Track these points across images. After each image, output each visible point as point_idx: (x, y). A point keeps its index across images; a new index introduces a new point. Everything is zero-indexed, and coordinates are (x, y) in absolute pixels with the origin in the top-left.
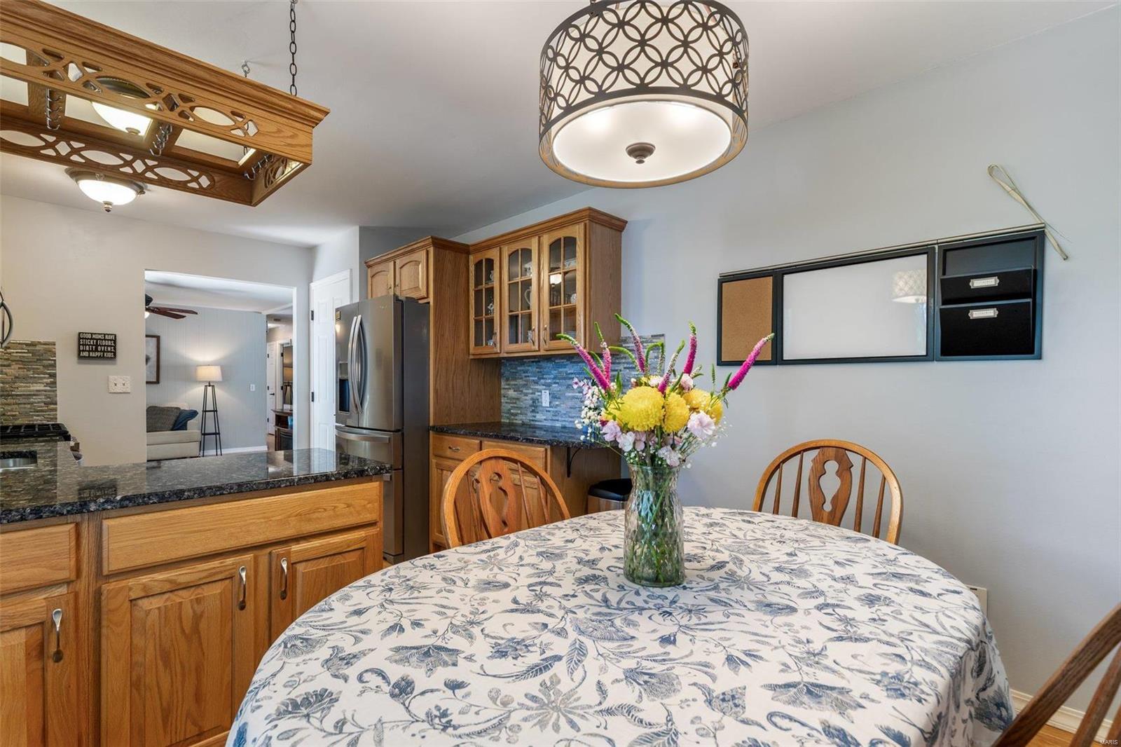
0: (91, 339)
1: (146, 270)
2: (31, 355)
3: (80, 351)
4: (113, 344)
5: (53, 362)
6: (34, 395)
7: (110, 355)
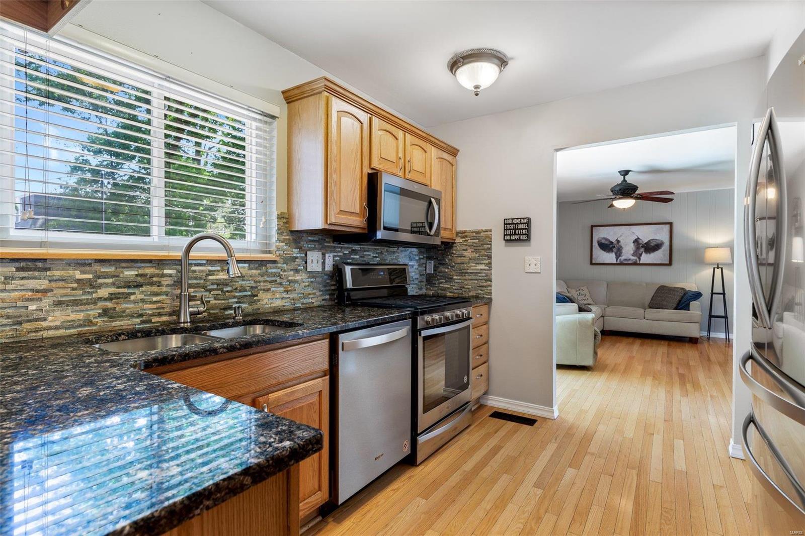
0: (512, 224)
1: (557, 150)
2: (478, 241)
3: (505, 235)
4: (526, 227)
5: (490, 246)
6: (479, 273)
7: (524, 237)
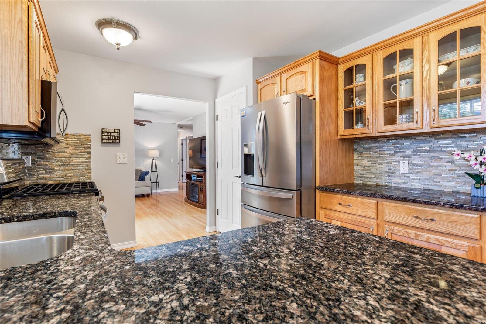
0: (108, 132)
1: (135, 92)
2: (78, 141)
3: (102, 139)
4: (118, 135)
5: (89, 146)
6: (81, 165)
7: (117, 141)
